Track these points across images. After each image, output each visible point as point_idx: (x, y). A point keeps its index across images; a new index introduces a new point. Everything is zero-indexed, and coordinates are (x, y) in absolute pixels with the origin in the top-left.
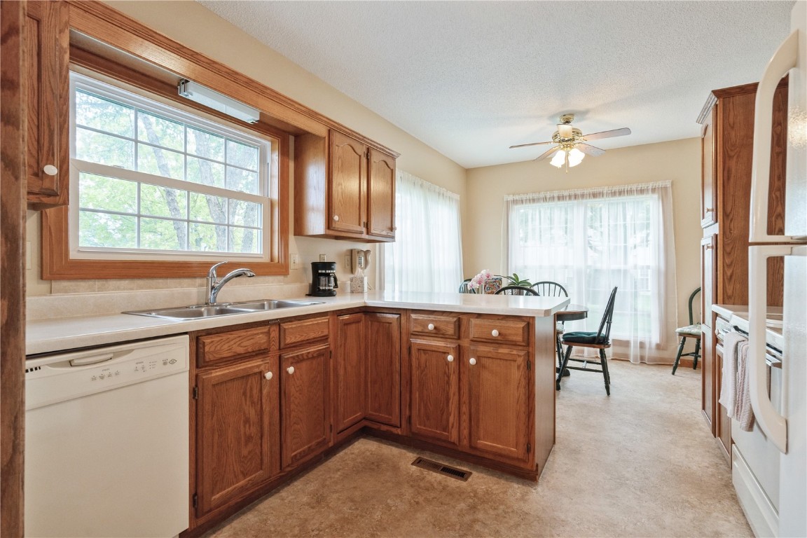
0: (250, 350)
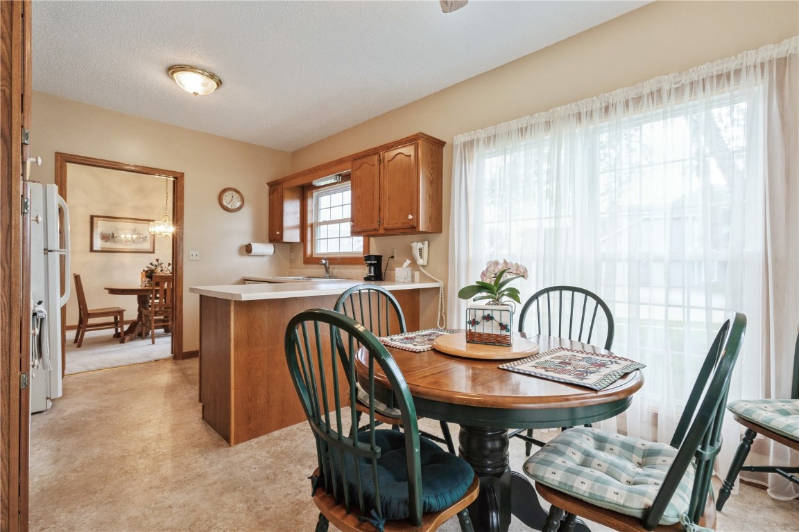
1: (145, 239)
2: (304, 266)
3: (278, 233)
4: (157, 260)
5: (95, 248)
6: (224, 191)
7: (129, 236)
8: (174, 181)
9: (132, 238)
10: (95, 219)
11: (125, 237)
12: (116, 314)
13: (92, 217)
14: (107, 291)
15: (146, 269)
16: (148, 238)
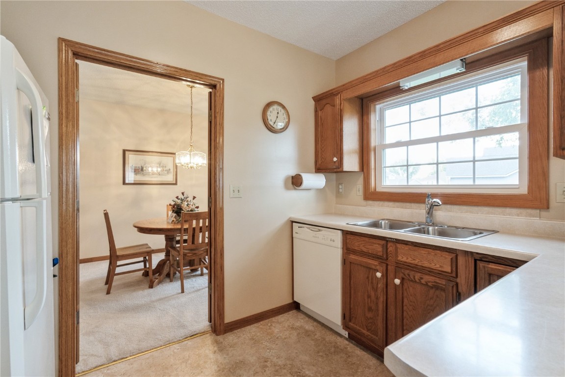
0: (370, 252)
1: (168, 171)
2: (364, 203)
3: (335, 159)
4: (183, 194)
5: (127, 182)
6: (269, 105)
7: (155, 170)
8: (210, 93)
9: (157, 170)
10: (127, 152)
11: (152, 170)
12: (145, 255)
13: (124, 151)
14: (136, 229)
15: (173, 203)
16: (172, 170)
